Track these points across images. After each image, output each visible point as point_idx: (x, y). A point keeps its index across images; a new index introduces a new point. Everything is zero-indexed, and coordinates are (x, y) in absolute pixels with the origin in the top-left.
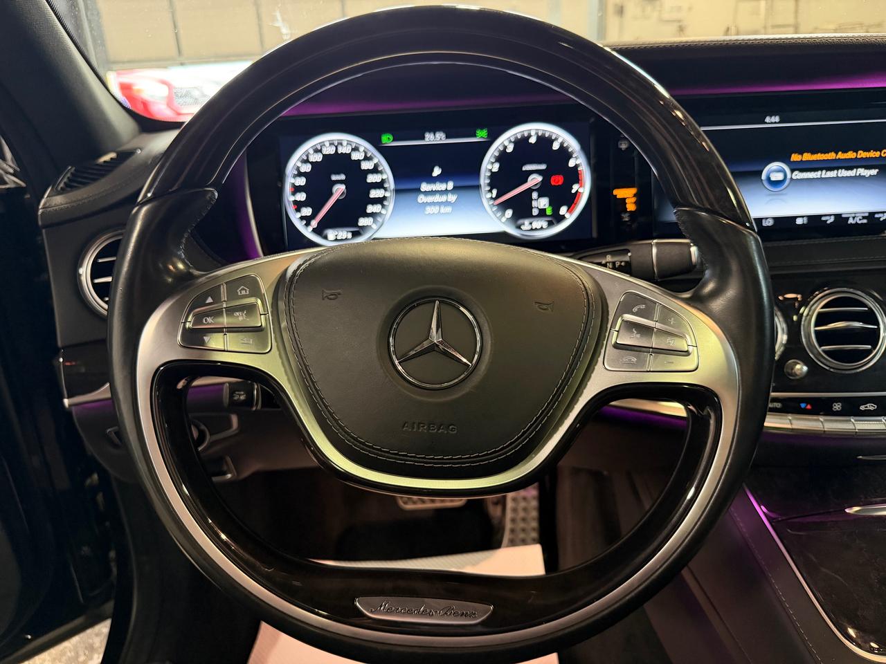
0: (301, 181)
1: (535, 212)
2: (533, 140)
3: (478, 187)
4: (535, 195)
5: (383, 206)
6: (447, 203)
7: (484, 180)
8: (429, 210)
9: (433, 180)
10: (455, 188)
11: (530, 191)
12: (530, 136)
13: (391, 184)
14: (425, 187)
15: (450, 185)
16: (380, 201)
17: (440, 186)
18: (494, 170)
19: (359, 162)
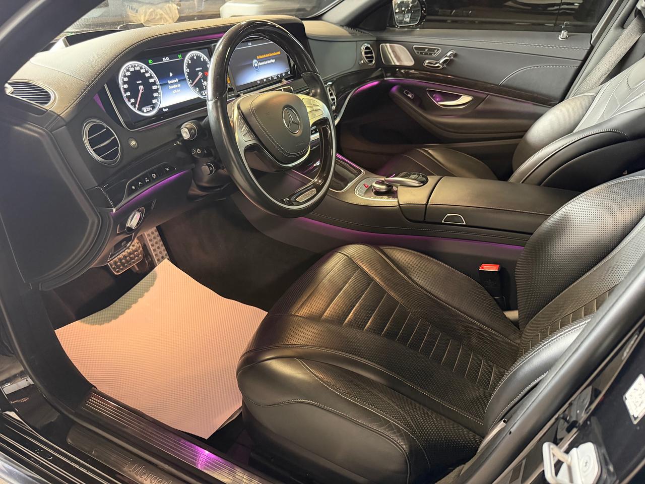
0: (126, 86)
1: (204, 88)
3: (185, 79)
4: (202, 80)
5: (158, 92)
6: (178, 88)
7: (187, 77)
8: (174, 92)
9: (171, 78)
10: (179, 81)
11: (200, 79)
12: (194, 56)
13: (158, 82)
14: (170, 82)
15: (177, 80)
16: (157, 91)
17: (174, 81)
18: (188, 71)
19: (144, 73)
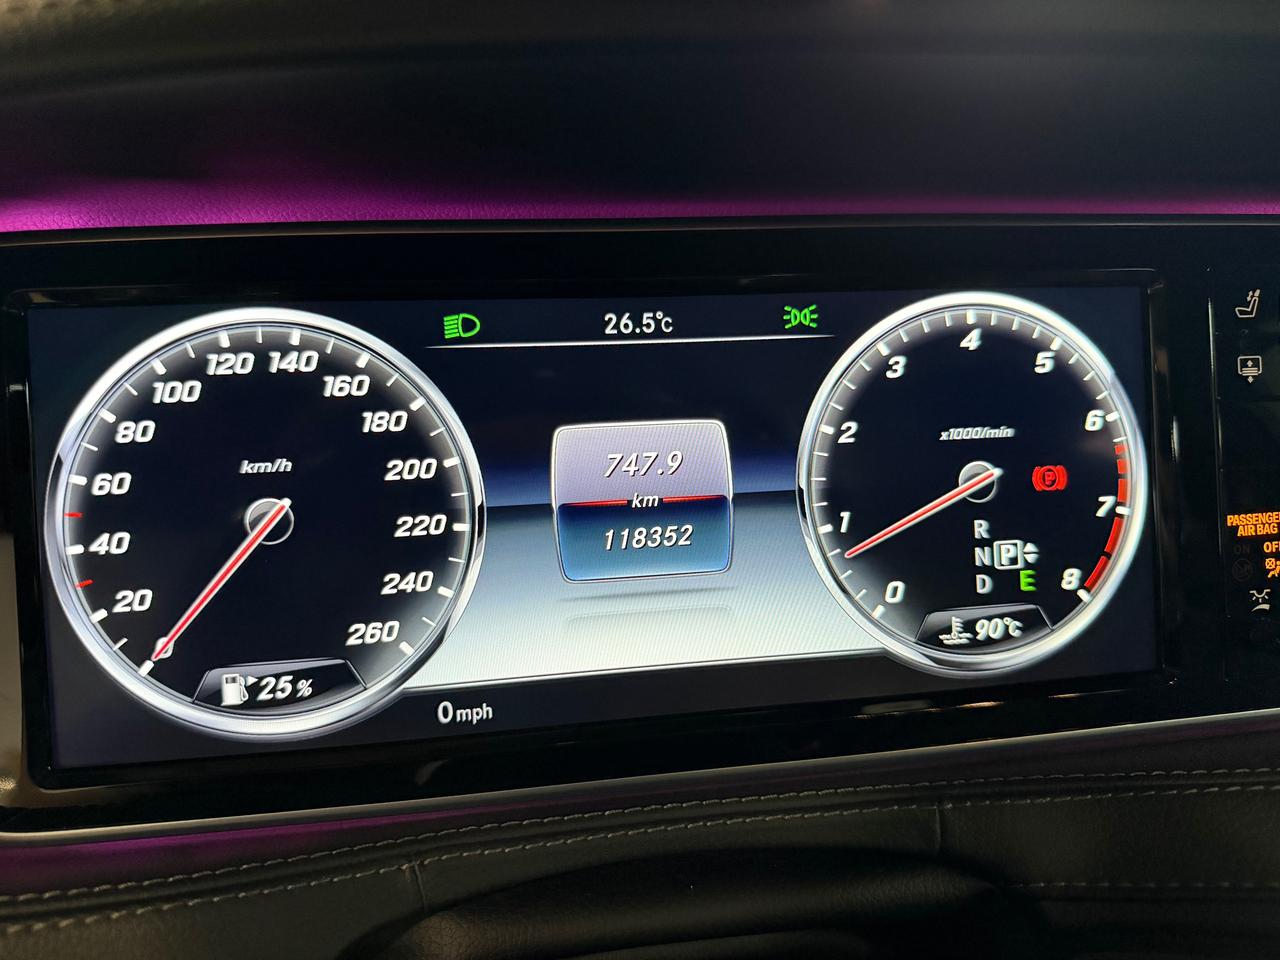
0: (113, 484)
1: (984, 585)
2: (972, 341)
4: (981, 528)
5: (444, 572)
11: (965, 512)
12: (962, 330)
13: (473, 490)
19: (353, 408)
